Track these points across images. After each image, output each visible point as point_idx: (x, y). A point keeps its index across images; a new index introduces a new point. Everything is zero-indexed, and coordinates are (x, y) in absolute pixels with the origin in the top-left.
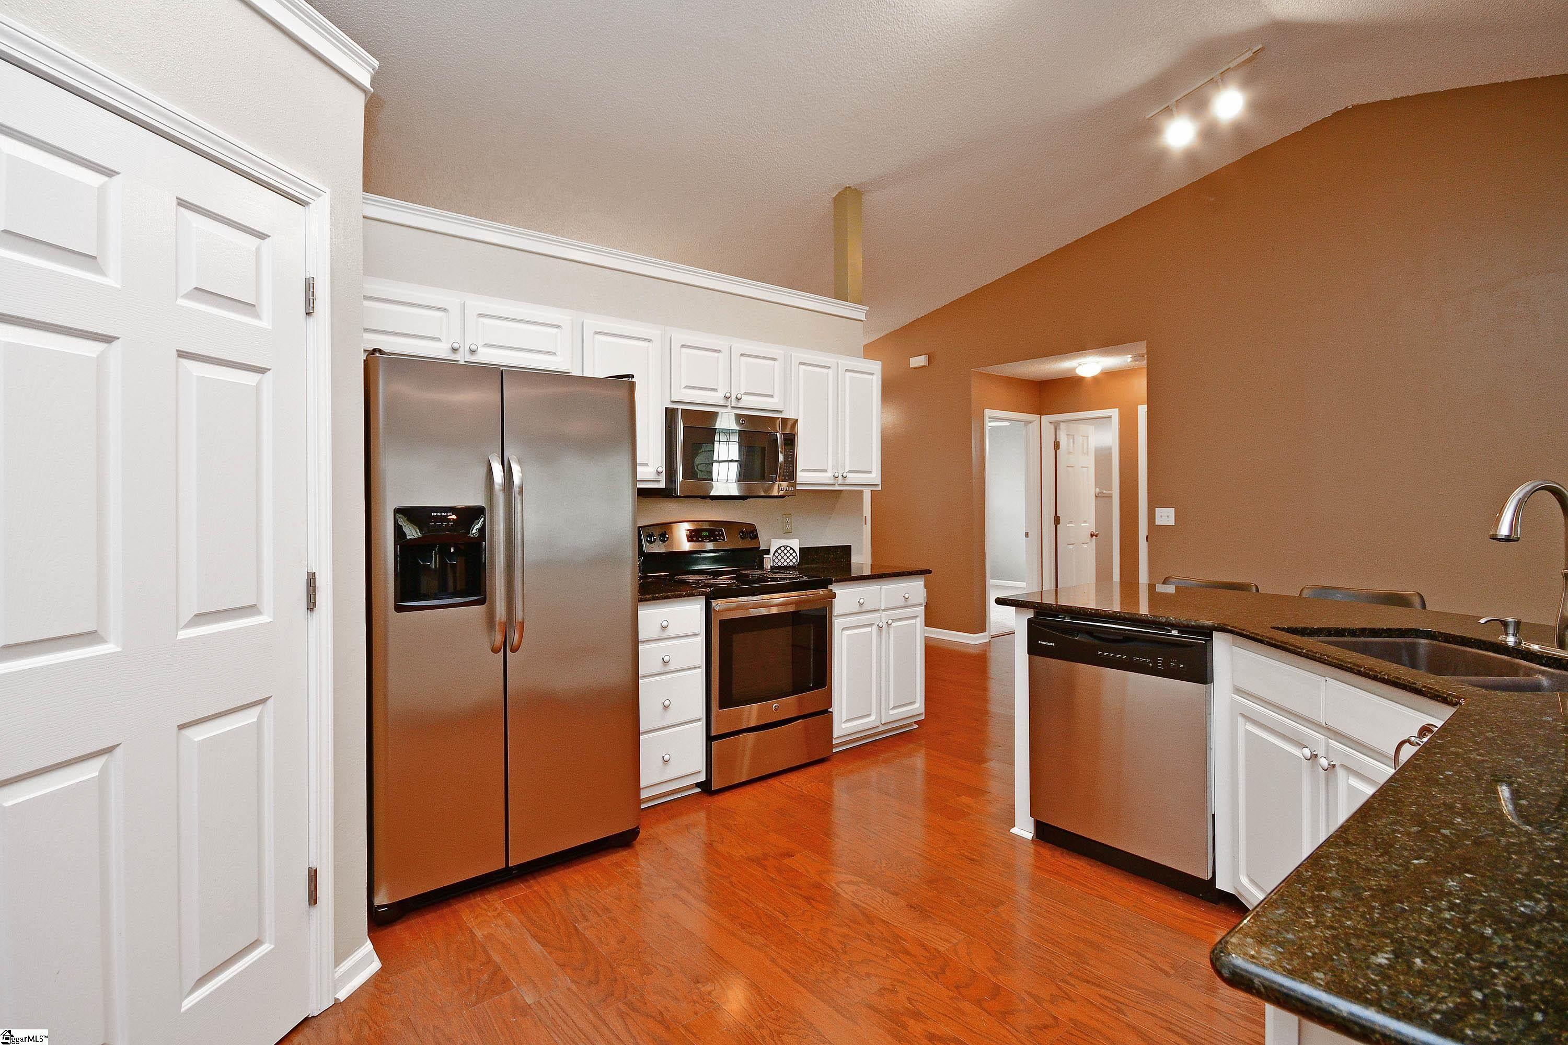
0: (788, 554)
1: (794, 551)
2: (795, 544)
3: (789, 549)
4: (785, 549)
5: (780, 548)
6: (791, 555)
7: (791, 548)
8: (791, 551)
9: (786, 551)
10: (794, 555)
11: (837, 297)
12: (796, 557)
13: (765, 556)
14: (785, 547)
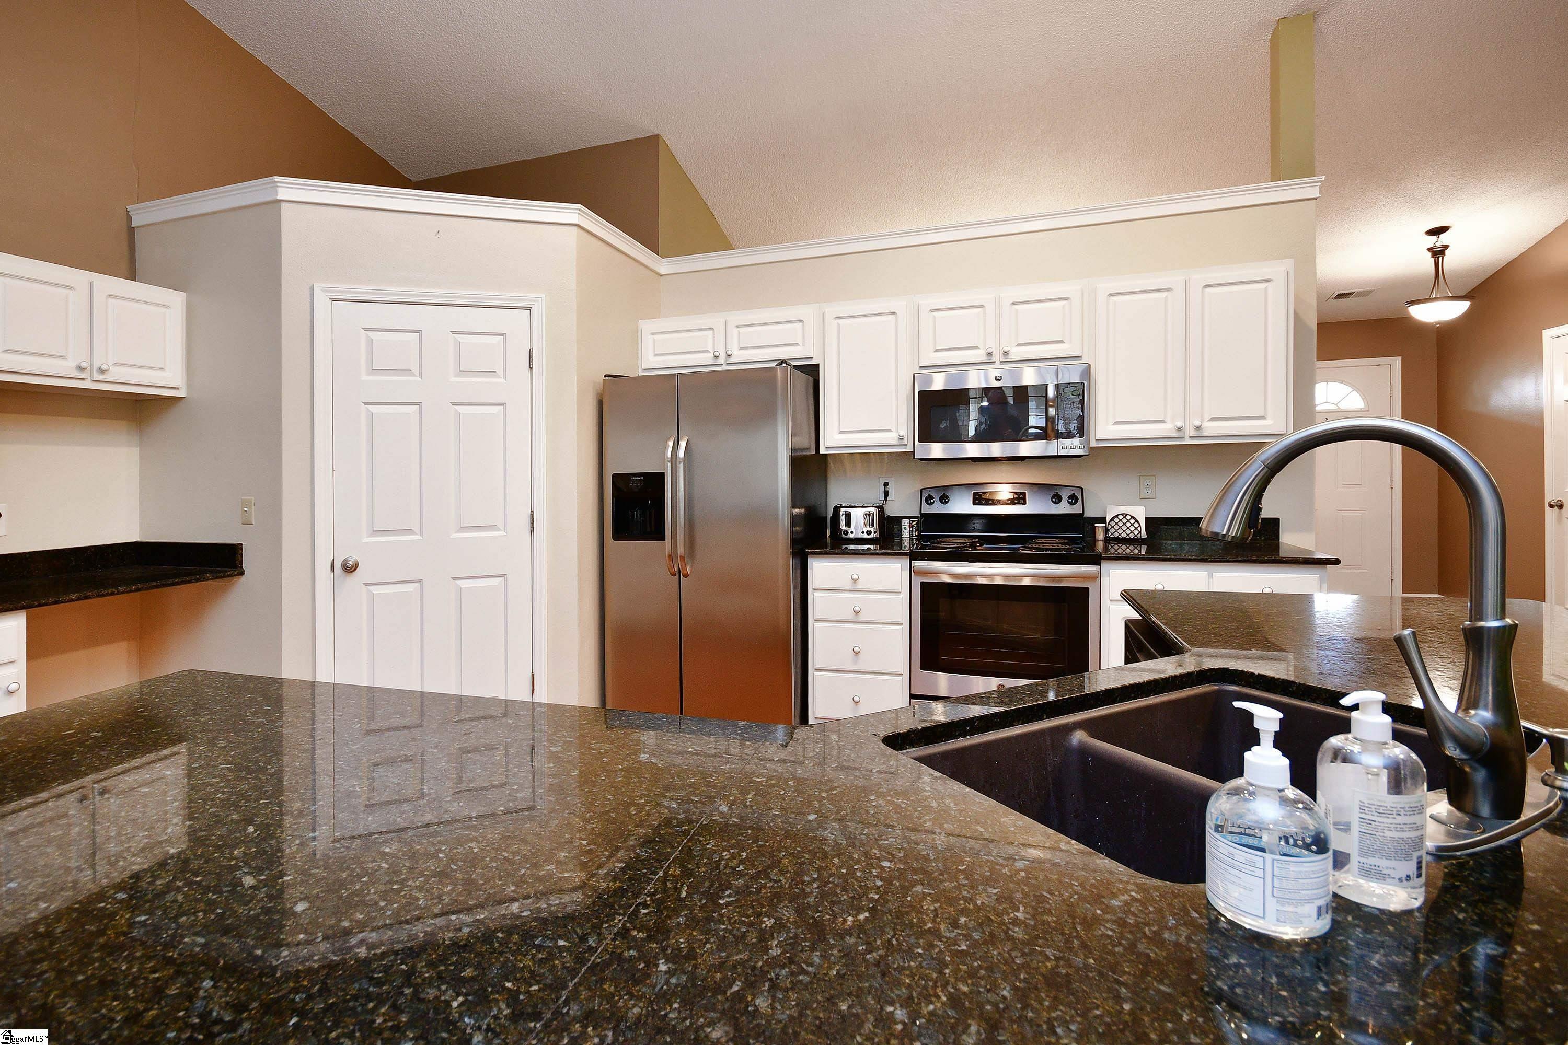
0: (1128, 524)
1: (1137, 521)
2: (1140, 513)
3: (1128, 517)
4: (1124, 517)
5: (1117, 516)
6: (1132, 525)
7: (1132, 517)
8: (1132, 521)
9: (1125, 521)
10: (1136, 525)
11: (1275, 177)
12: (1139, 529)
13: (1096, 525)
14: (1125, 515)
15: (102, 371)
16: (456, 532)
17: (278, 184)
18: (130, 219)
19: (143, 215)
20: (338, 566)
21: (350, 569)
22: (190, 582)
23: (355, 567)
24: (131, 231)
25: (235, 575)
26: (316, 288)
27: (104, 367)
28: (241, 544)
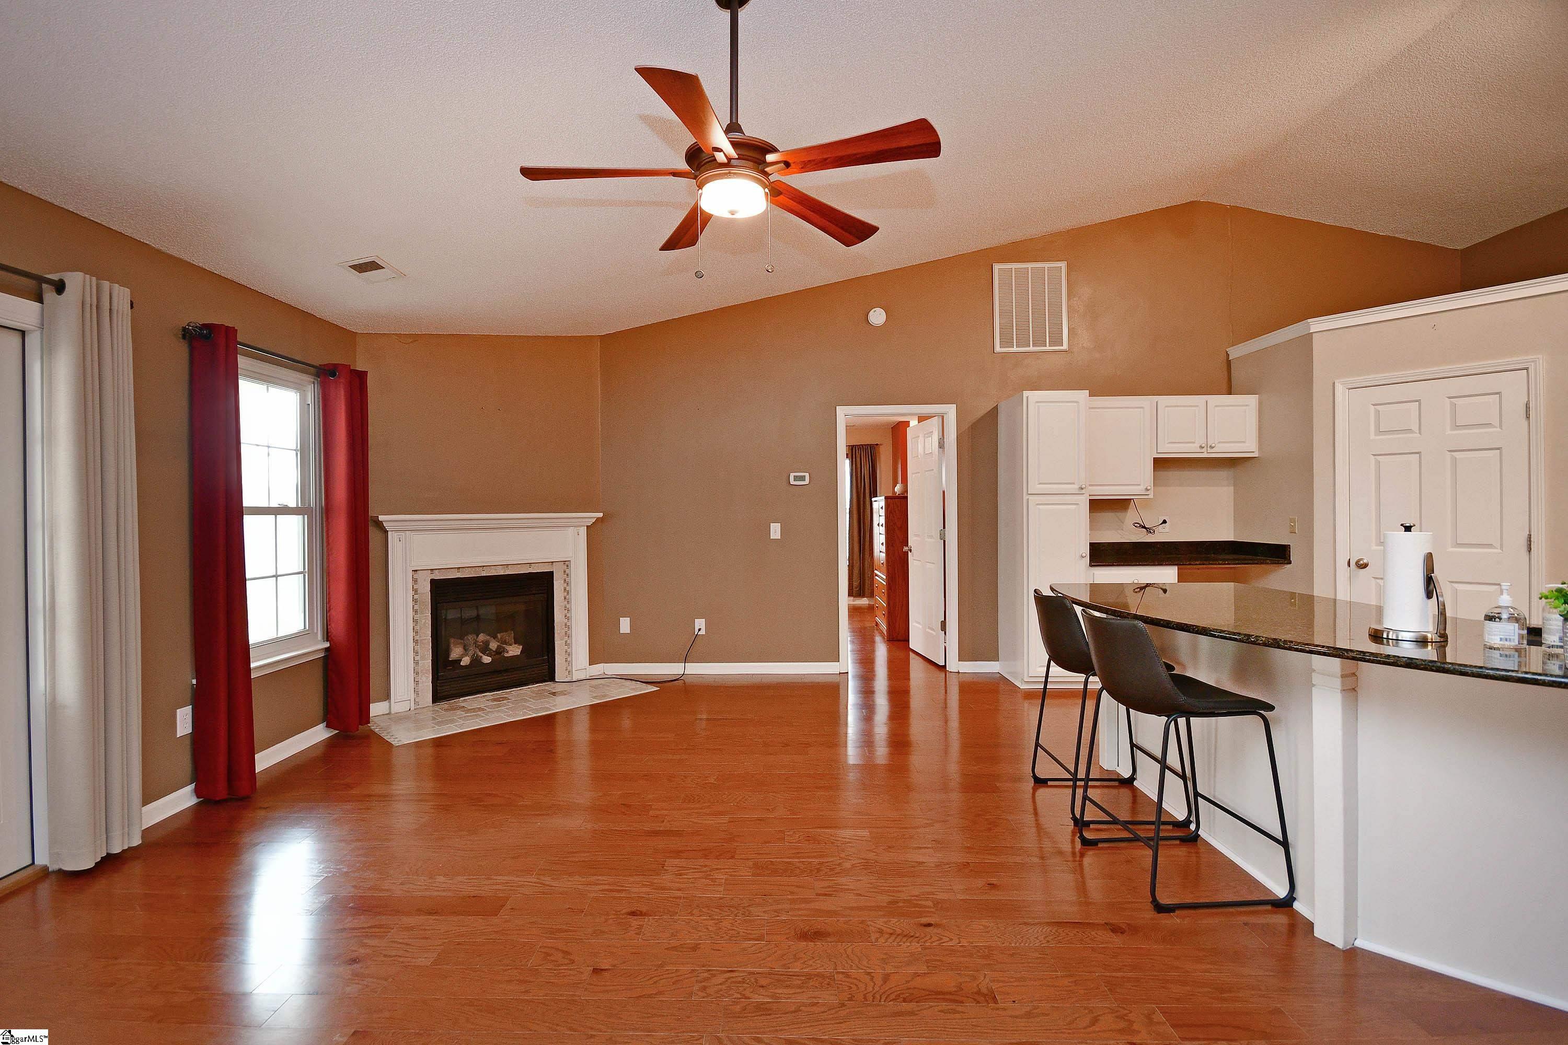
15: (1211, 447)
16: (1452, 547)
17: (1311, 323)
18: (1228, 355)
19: (1235, 352)
20: (1353, 563)
21: (1362, 566)
22: (1257, 564)
23: (1365, 566)
24: (1229, 363)
25: (1285, 564)
26: (1336, 384)
27: (1213, 445)
28: (1289, 545)
